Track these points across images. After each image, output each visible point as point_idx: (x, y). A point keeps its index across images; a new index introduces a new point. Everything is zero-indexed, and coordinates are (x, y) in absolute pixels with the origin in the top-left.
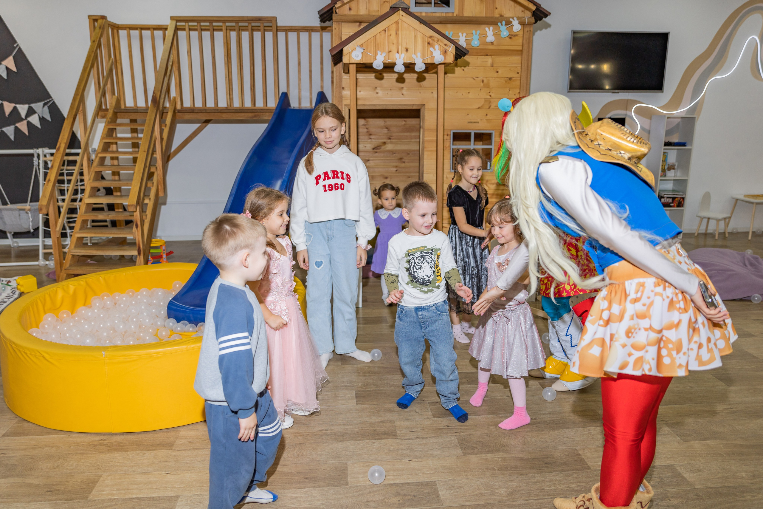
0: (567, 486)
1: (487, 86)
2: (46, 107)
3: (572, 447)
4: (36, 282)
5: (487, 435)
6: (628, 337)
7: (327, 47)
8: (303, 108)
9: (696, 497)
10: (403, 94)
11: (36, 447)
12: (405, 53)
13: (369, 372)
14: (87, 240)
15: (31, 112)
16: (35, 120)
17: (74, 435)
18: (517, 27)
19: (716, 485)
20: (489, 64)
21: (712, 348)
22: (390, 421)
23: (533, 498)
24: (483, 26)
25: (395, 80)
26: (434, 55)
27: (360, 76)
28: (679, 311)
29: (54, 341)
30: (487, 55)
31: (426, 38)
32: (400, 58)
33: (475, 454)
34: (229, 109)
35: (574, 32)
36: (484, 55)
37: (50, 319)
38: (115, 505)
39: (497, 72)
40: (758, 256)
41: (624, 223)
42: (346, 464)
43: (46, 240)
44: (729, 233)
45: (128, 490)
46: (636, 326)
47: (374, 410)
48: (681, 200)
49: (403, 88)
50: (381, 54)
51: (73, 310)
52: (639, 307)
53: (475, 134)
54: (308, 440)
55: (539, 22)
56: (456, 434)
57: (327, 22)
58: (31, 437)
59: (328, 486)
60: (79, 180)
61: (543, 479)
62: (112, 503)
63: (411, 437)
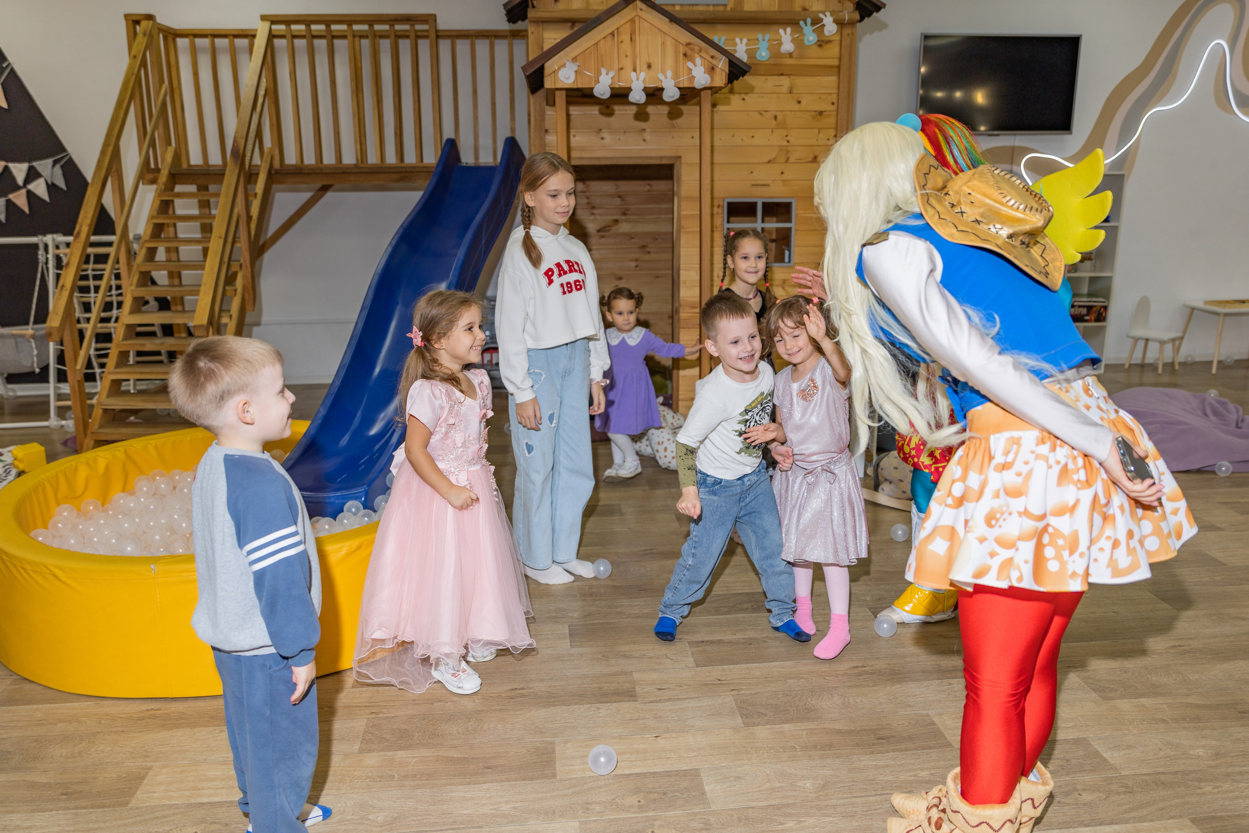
0: (912, 773)
1: (783, 125)
2: (58, 167)
3: (922, 712)
4: (44, 454)
5: (784, 694)
6: (991, 526)
7: (520, 62)
8: (481, 165)
9: (1123, 789)
10: (644, 140)
11: (44, 722)
12: (647, 70)
13: (591, 595)
14: (129, 385)
15: (32, 175)
16: (39, 188)
17: (106, 703)
18: (830, 27)
19: (1155, 769)
20: (785, 89)
21: (1134, 548)
22: (626, 673)
23: (859, 794)
24: (774, 28)
25: (631, 117)
26: (694, 73)
27: (575, 110)
28: (1076, 486)
29: (72, 550)
30: (782, 75)
31: (681, 47)
32: (638, 79)
33: (764, 725)
34: (360, 168)
35: (927, 37)
36: (778, 75)
37: (66, 514)
38: (174, 814)
39: (799, 102)
40: (1226, 400)
41: (990, 341)
42: (553, 743)
43: (61, 385)
44: (1180, 364)
45: (194, 790)
46: (1004, 509)
47: (600, 656)
48: (1102, 310)
49: (644, 130)
50: (607, 74)
51: (104, 500)
52: (1009, 477)
53: (764, 204)
54: (492, 705)
55: (866, 19)
56: (732, 693)
57: (520, 22)
58: (36, 706)
59: (524, 779)
60: (114, 287)
61: (875, 763)
62: (168, 812)
63: (659, 699)
